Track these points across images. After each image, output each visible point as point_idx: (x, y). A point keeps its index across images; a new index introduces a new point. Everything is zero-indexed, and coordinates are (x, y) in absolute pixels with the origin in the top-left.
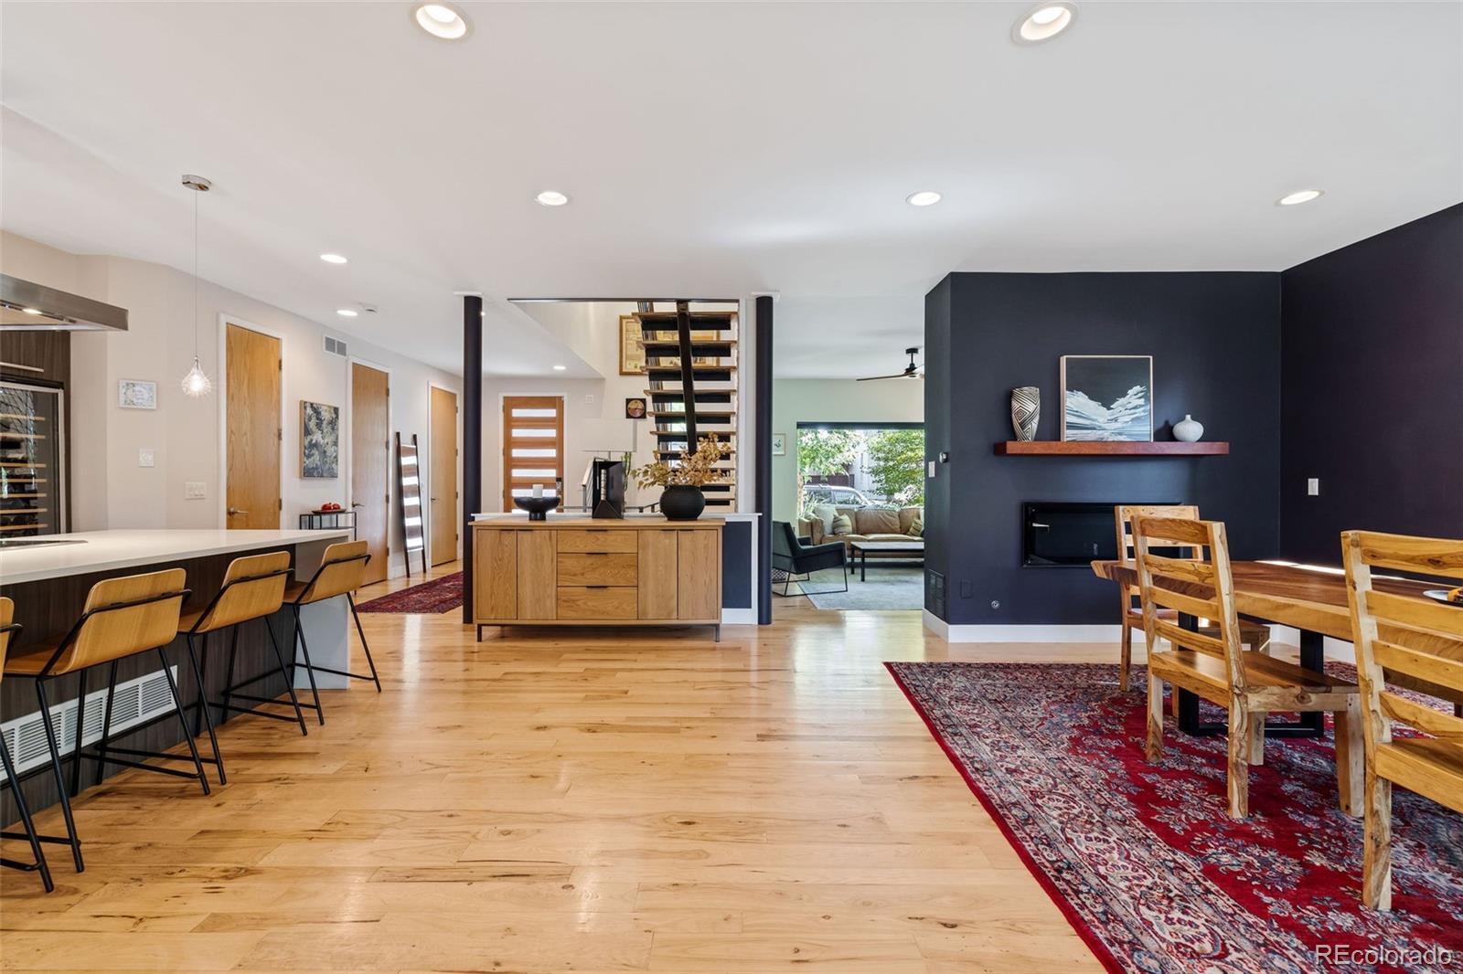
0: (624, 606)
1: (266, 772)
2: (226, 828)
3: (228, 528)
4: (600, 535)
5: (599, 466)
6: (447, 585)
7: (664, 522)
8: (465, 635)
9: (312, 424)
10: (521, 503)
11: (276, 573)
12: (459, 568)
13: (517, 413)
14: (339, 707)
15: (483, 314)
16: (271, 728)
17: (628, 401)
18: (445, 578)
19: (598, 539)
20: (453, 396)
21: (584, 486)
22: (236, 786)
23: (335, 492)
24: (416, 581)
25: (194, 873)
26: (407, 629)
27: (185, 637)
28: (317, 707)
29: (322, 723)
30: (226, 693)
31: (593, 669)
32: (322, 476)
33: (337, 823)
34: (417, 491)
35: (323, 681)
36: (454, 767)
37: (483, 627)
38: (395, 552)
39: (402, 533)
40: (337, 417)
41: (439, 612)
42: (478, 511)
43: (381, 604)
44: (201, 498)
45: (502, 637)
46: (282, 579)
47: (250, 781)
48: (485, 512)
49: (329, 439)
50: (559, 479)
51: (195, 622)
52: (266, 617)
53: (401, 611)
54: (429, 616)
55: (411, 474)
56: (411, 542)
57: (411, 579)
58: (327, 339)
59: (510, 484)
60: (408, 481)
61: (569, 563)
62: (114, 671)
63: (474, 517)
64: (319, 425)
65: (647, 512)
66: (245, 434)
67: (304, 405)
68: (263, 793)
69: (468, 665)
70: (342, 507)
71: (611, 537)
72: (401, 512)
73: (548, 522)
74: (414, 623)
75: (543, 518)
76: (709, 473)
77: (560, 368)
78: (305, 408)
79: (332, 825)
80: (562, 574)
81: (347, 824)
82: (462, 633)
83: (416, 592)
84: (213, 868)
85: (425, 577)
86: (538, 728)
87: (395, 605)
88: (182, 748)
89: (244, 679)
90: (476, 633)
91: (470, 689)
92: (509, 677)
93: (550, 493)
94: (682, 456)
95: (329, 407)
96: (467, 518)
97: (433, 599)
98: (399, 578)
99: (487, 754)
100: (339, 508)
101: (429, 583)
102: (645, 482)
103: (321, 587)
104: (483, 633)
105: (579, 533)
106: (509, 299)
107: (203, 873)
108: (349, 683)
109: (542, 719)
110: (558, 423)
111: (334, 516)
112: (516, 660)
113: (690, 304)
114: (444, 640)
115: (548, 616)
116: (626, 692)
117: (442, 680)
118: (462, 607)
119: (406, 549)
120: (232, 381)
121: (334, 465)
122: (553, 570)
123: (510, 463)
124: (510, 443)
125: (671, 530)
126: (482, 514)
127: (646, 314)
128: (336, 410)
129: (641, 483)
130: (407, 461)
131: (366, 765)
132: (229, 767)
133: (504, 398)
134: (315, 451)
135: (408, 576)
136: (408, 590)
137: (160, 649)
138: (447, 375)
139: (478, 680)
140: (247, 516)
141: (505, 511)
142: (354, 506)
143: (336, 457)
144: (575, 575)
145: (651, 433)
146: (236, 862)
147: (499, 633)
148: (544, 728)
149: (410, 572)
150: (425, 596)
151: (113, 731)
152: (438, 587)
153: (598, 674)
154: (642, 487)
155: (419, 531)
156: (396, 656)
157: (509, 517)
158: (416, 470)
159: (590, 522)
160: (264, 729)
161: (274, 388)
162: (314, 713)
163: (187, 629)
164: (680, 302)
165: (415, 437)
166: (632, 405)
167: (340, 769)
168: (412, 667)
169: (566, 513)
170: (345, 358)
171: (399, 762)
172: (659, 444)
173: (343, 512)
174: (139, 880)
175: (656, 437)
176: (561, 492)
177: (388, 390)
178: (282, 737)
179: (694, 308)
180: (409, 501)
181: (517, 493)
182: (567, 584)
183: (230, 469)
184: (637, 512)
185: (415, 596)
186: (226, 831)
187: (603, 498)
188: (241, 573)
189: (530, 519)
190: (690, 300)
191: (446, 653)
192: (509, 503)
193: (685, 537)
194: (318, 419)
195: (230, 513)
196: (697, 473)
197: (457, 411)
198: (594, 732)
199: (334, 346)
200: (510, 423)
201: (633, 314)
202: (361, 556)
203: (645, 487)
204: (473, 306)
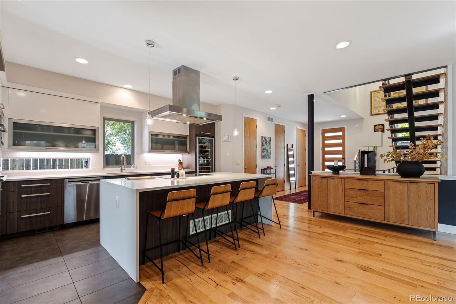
0: (377, 214)
1: (250, 248)
2: (239, 263)
3: (245, 173)
4: (365, 182)
5: (363, 153)
6: (302, 194)
7: (399, 178)
8: (308, 214)
9: (264, 143)
10: (329, 167)
11: (252, 187)
12: (307, 189)
13: (326, 135)
14: (269, 231)
15: (314, 100)
16: (251, 233)
17: (375, 126)
18: (302, 191)
19: (363, 184)
20: (305, 131)
21: (355, 161)
22: (242, 249)
23: (270, 163)
24: (293, 191)
25: (230, 275)
26: (290, 208)
27: (231, 203)
28: (263, 230)
29: (264, 235)
30: (242, 220)
31: (363, 239)
32: (267, 158)
33: (266, 274)
34: (293, 162)
35: (265, 221)
36: (304, 266)
37: (315, 212)
38: (286, 182)
39: (289, 176)
40: (271, 140)
41: (300, 203)
42: (313, 170)
43: (282, 198)
44: (239, 164)
45: (322, 217)
46: (254, 189)
47: (246, 249)
48: (315, 170)
49: (269, 147)
50: (344, 158)
51: (234, 199)
52: (250, 200)
53: (288, 201)
54: (297, 204)
55: (291, 157)
56: (292, 179)
57: (291, 191)
58: (268, 117)
59: (324, 160)
60: (291, 159)
61: (350, 192)
62: (217, 210)
63: (311, 172)
64: (266, 143)
65: (387, 172)
66: (248, 147)
67: (262, 137)
68: (248, 255)
69: (310, 225)
70: (272, 167)
71: (370, 183)
72: (288, 169)
73: (340, 175)
74: (292, 205)
75: (338, 174)
76: (427, 155)
77: (344, 116)
78: (263, 138)
79: (265, 274)
80: (346, 196)
81: (269, 276)
82: (307, 212)
83: (293, 196)
84: (234, 276)
85: (296, 190)
86: (338, 260)
87: (286, 199)
88: (230, 233)
89: (246, 217)
90: (312, 213)
91: (310, 235)
92: (324, 234)
93: (340, 164)
94: (410, 147)
95: (268, 137)
96: (309, 173)
97: (298, 199)
98: (288, 190)
99: (317, 265)
100: (271, 167)
101: (297, 193)
102: (388, 160)
103: (264, 193)
104: (315, 214)
105: (354, 181)
106: (324, 93)
107: (232, 276)
108: (272, 224)
109: (340, 256)
110: (343, 137)
111: (270, 170)
112: (327, 227)
113: (413, 76)
114: (301, 214)
115: (341, 212)
116: (381, 255)
117: (300, 229)
118: (307, 203)
119: (290, 181)
120: (245, 131)
121: (270, 155)
122: (343, 195)
123: (324, 153)
124: (324, 146)
125: (404, 182)
126: (315, 171)
127: (386, 86)
128: (270, 138)
129: (385, 160)
130: (290, 153)
131: (276, 255)
132: (241, 242)
133: (322, 130)
134: (265, 151)
135: (291, 190)
136: (291, 194)
137: (226, 206)
138: (302, 124)
139: (313, 232)
140: (249, 169)
141: (322, 170)
142: (275, 167)
143: (270, 152)
144: (353, 197)
145: (388, 138)
146: (240, 276)
147: (321, 215)
148: (341, 261)
149: (291, 189)
150: (296, 197)
151: (218, 225)
152: (300, 194)
153: (365, 242)
154: (386, 162)
155: (294, 175)
156: (286, 217)
157: (324, 173)
158: (293, 156)
159: (359, 176)
160: (250, 233)
161: (255, 133)
162: (262, 231)
163: (232, 201)
164: (406, 76)
165: (292, 145)
166: (377, 128)
167: (268, 254)
168: (291, 222)
169: (346, 172)
170: (273, 122)
171: (286, 258)
172: (392, 143)
173: (272, 169)
174: (219, 271)
175: (391, 140)
176: (344, 163)
177: (284, 131)
178: (254, 237)
179: (414, 77)
180: (291, 166)
181: (327, 163)
182: (349, 201)
183: (245, 156)
184: (381, 173)
185: (292, 197)
186: (238, 264)
187: (366, 166)
188: (243, 187)
189: (333, 174)
190: (413, 74)
191: (302, 219)
192: (324, 167)
193: (413, 187)
194: (266, 141)
195: (245, 168)
196: (419, 155)
197: (306, 136)
198: (365, 271)
199: (270, 119)
200: (324, 138)
201: (380, 87)
202: (275, 184)
203: (387, 162)
204: (311, 98)
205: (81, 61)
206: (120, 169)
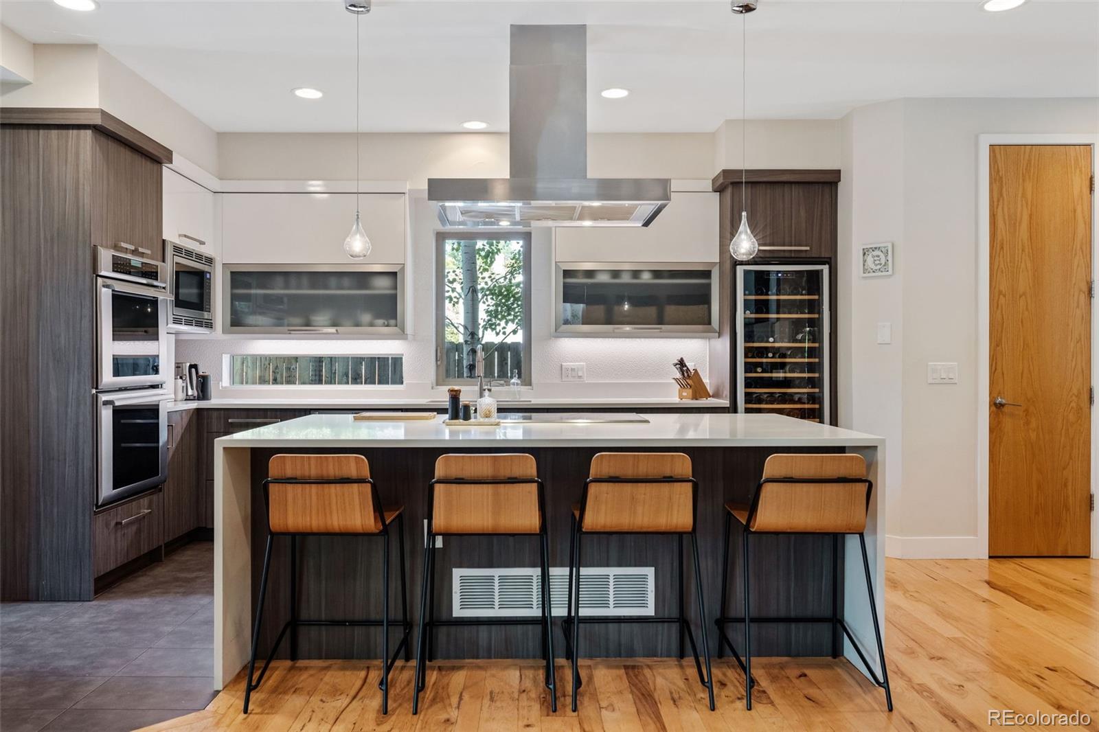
66: (1023, 294)
140: (1026, 411)
195: (995, 405)
205: (309, 93)
206: (477, 388)
